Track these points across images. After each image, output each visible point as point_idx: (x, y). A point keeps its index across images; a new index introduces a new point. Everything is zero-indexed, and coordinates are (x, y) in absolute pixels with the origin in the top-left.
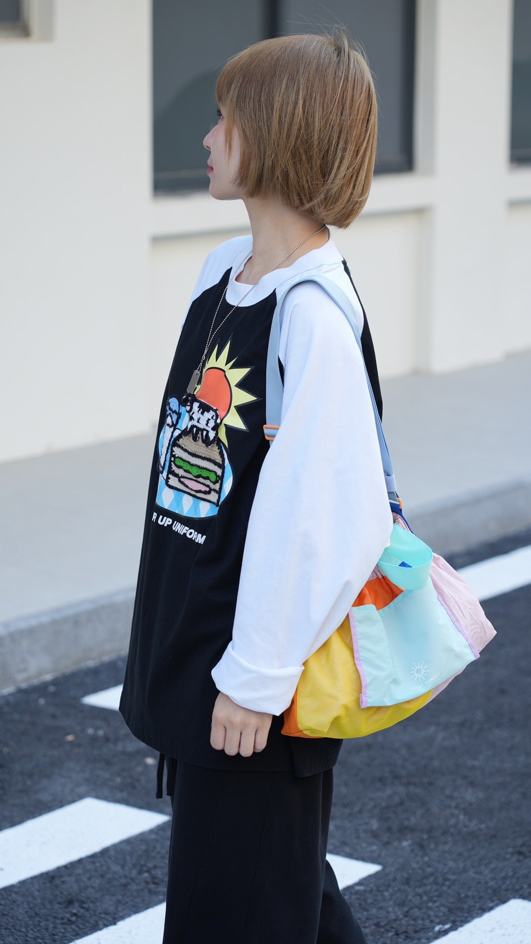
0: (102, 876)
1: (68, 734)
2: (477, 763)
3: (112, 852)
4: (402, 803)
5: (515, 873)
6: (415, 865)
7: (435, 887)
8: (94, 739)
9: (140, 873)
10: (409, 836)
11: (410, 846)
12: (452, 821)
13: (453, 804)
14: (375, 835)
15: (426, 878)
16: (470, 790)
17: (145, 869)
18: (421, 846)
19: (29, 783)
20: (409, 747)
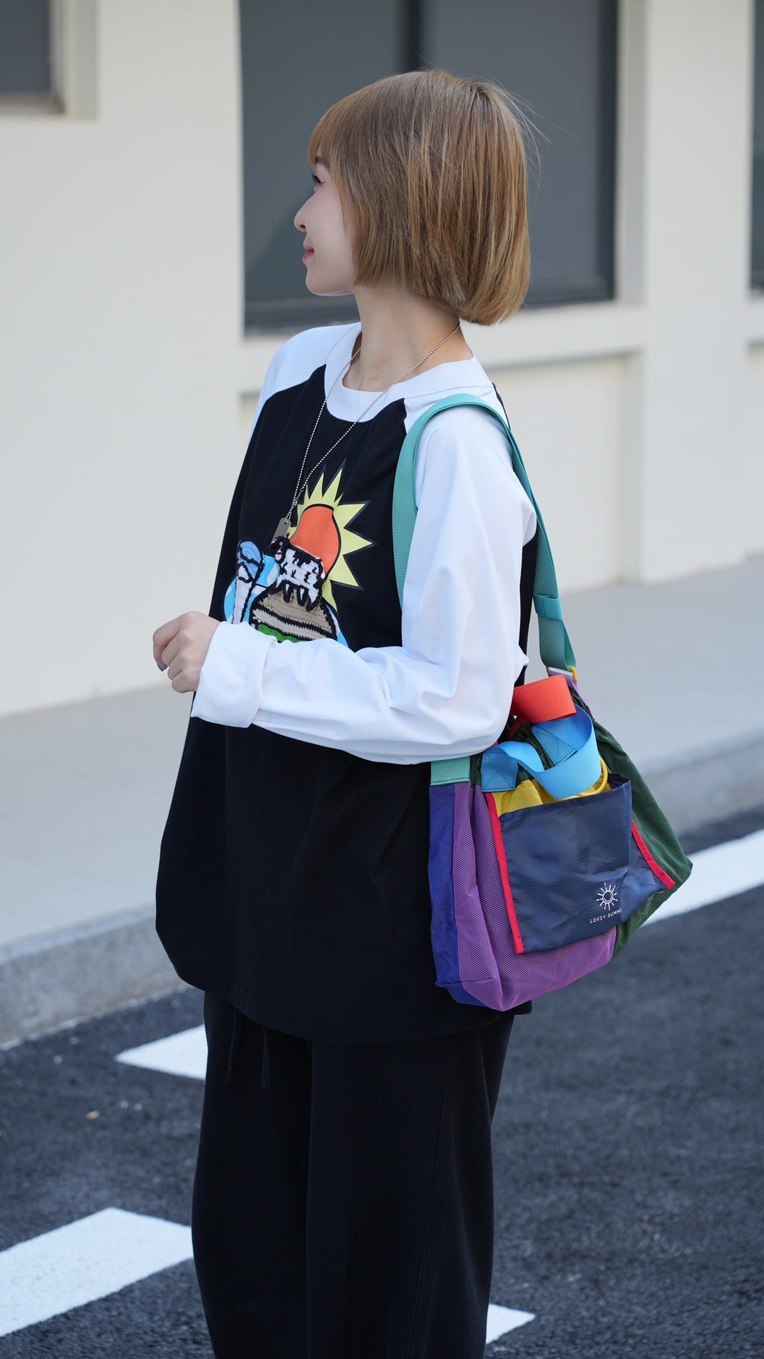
0: (119, 1330)
1: (91, 1110)
2: (683, 1152)
3: (137, 1293)
4: (570, 1215)
5: (733, 1324)
6: (584, 1313)
7: (612, 1347)
8: (129, 1116)
9: (175, 1325)
10: (577, 1268)
11: (579, 1281)
12: (643, 1244)
13: (646, 1217)
14: (528, 1265)
15: (601, 1333)
16: (671, 1195)
17: (184, 1319)
18: (596, 1282)
19: (26, 1184)
20: (586, 1128)
